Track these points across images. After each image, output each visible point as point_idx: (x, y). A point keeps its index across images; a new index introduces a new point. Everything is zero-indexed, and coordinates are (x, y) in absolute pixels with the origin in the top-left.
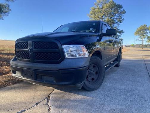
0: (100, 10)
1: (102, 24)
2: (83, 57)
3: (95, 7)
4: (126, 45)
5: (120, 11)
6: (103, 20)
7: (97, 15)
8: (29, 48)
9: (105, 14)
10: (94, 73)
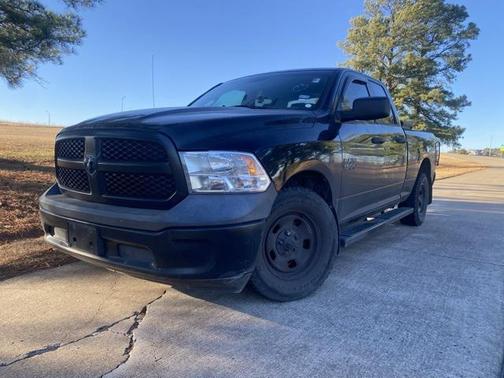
0: (383, 28)
1: (347, 78)
2: (251, 190)
3: (367, 17)
4: (482, 147)
5: (456, 30)
6: (394, 60)
7: (371, 43)
8: (88, 159)
9: (403, 39)
10: (299, 244)
